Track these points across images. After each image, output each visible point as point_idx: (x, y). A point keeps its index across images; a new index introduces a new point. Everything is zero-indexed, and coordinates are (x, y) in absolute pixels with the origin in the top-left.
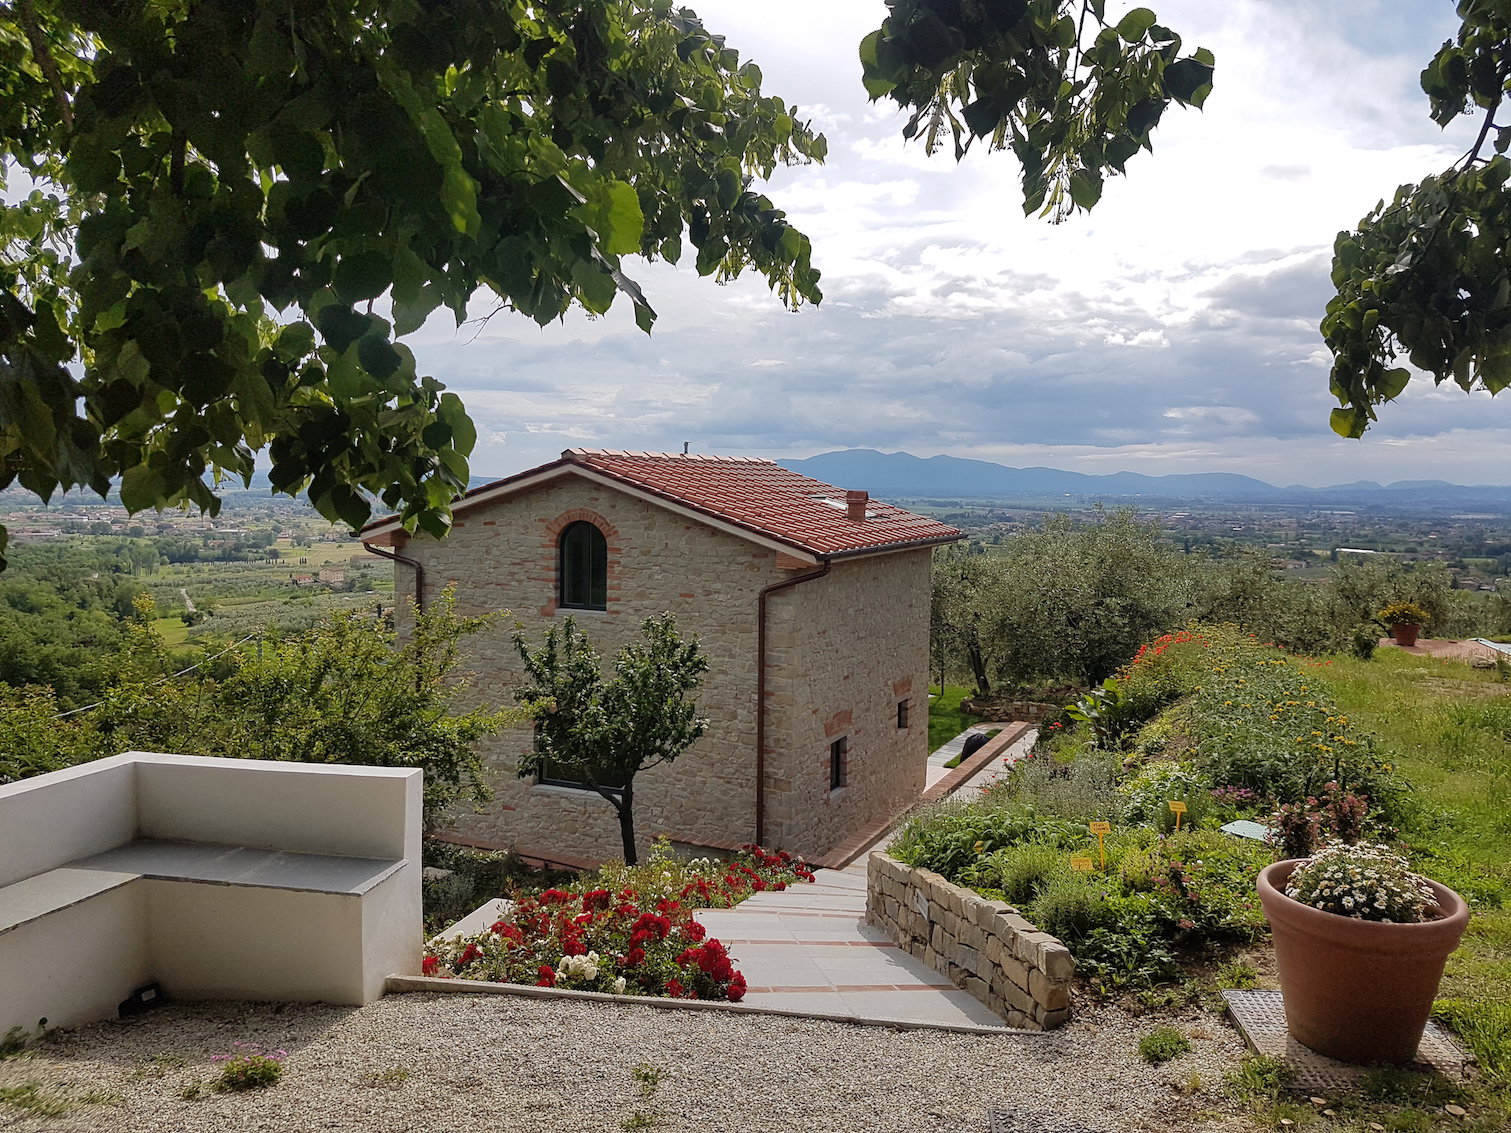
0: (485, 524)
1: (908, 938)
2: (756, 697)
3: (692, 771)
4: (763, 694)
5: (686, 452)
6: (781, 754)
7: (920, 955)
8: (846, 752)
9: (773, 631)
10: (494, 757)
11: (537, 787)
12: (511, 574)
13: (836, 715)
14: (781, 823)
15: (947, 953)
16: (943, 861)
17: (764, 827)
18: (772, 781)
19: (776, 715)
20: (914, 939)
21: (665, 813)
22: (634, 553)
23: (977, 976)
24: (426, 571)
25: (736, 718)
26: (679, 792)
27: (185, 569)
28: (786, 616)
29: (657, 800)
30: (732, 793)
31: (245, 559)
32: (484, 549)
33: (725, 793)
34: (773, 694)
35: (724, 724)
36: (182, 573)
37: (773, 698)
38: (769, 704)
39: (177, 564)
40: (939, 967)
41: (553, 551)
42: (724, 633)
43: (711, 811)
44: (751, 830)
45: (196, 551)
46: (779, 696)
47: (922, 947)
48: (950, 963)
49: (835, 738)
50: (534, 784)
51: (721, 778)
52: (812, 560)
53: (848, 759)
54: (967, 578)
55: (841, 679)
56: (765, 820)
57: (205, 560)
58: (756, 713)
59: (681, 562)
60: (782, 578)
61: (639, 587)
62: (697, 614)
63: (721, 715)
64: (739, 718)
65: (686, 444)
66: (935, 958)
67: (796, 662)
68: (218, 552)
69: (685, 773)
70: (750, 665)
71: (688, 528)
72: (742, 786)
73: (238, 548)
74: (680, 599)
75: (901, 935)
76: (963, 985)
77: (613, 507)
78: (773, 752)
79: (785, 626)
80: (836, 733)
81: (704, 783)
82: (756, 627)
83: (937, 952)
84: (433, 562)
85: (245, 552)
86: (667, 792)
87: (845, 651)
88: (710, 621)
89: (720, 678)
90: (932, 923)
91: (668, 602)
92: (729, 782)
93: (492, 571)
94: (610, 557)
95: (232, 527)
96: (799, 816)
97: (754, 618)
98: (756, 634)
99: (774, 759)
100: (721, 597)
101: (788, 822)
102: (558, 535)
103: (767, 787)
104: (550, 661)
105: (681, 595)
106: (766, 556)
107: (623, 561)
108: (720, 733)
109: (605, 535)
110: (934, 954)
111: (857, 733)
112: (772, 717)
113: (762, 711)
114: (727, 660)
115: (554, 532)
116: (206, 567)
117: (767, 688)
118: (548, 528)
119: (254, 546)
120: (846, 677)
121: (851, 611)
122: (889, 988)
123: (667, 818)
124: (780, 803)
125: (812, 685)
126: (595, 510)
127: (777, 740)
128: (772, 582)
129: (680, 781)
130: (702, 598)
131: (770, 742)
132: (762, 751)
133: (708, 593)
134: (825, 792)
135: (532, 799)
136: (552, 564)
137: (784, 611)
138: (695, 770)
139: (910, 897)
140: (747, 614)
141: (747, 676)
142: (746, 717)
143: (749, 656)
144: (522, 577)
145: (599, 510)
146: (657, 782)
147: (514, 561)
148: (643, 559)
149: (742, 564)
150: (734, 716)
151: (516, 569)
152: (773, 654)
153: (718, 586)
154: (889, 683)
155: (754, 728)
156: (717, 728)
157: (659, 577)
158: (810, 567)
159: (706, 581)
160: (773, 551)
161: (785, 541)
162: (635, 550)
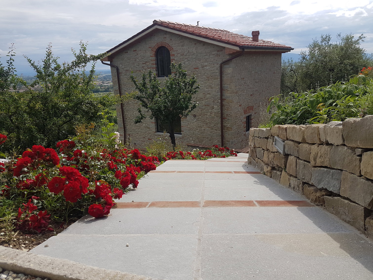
0: (134, 51)
1: (269, 168)
2: (220, 101)
3: (200, 126)
4: (222, 100)
5: (198, 25)
6: (229, 119)
7: (278, 178)
8: (251, 120)
9: (225, 78)
10: (144, 125)
11: (157, 133)
12: (143, 67)
13: (248, 107)
14: (229, 141)
15: (300, 176)
16: (294, 119)
17: (224, 142)
18: (226, 128)
19: (227, 106)
20: (273, 168)
21: (193, 139)
23: (339, 195)
24: (119, 69)
25: (214, 108)
26: (197, 133)
27: (97, 94)
28: (229, 72)
29: (191, 135)
30: (214, 132)
31: (110, 91)
32: (134, 60)
33: (211, 132)
34: (225, 100)
35: (210, 111)
36: (96, 95)
37: (225, 101)
38: (224, 103)
39: (95, 93)
40: (293, 186)
41: (154, 58)
42: (209, 80)
43: (207, 138)
44: (220, 143)
45: (99, 90)
46: (228, 100)
47: (279, 173)
48: (304, 183)
49: (248, 115)
50: (156, 132)
51: (210, 128)
52: (237, 49)
53: (252, 122)
54: (292, 70)
55: (250, 95)
56: (224, 140)
57: (101, 92)
58: (220, 106)
59: (194, 57)
60: (228, 57)
62: (200, 75)
63: (209, 108)
64: (215, 108)
65: (198, 22)
66: (289, 179)
67: (233, 88)
68: (104, 90)
69: (199, 127)
70: (218, 90)
71: (195, 44)
72: (216, 130)
73: (108, 88)
74: (194, 70)
75: (265, 167)
76: (320, 202)
77: (171, 40)
78: (226, 118)
79: (229, 75)
80: (248, 113)
81: (205, 130)
82: (219, 77)
83: (291, 175)
84: (121, 66)
85: (110, 90)
86: (194, 133)
87: (251, 86)
88: (204, 76)
89: (208, 95)
90: (287, 156)
91: (190, 71)
92: (212, 129)
93: (137, 66)
94: (171, 58)
95: (107, 84)
96: (235, 139)
97: (218, 74)
98: (219, 79)
99: (226, 121)
100: (207, 68)
101: (231, 140)
102: (155, 52)
103: (225, 130)
104: (144, 85)
105: (194, 69)
106: (222, 50)
107: (175, 59)
108: (209, 114)
109: (169, 50)
110: (288, 177)
111: (255, 113)
112: (225, 107)
113: (222, 106)
114: (210, 89)
115: (154, 51)
116: (101, 93)
117: (223, 98)
118: (152, 50)
119: (112, 88)
120: (251, 95)
121: (253, 72)
122: (249, 203)
123: (194, 141)
124: (229, 134)
125: (239, 96)
126: (166, 42)
127: (227, 115)
128: (224, 60)
129: (197, 129)
130: (201, 69)
131: (225, 115)
132: (222, 118)
133: (203, 67)
134: (244, 131)
135: (156, 136)
136: (154, 62)
137: (229, 70)
138: (202, 126)
139: (271, 144)
140: (216, 73)
141: (217, 94)
142: (217, 108)
143: (217, 87)
144: (147, 68)
145: (167, 41)
146: (190, 130)
147: (143, 62)
148: (181, 57)
149: (214, 55)
150: (213, 108)
151: (144, 65)
152: (225, 86)
153: (206, 64)
154: (267, 98)
155: (219, 111)
156: (208, 112)
157: (187, 63)
158: (238, 52)
159: (202, 62)
160: (224, 48)
161: (228, 43)
162: (179, 54)
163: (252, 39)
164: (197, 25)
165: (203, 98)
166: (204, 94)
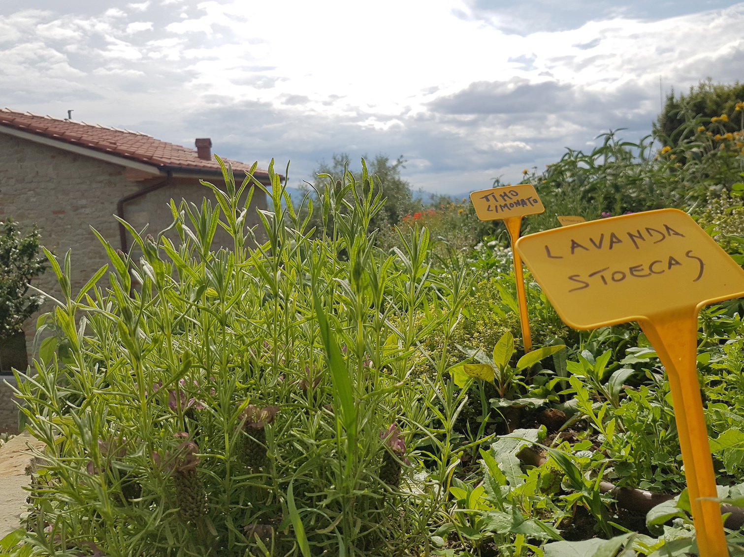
5: (70, 118)
22: (12, 181)
28: (140, 221)
52: (155, 171)
59: (51, 185)
60: (135, 189)
61: (19, 209)
62: (69, 227)
65: (69, 112)
71: (53, 157)
74: (53, 216)
82: (119, 232)
88: (80, 231)
91: (44, 219)
98: (118, 238)
100: (88, 211)
105: (55, 212)
106: (120, 173)
114: (98, 261)
128: (127, 194)
130: (72, 213)
133: (76, 209)
137: (140, 216)
140: (110, 222)
148: (19, 186)
149: (101, 182)
153: (83, 202)
157: (34, 200)
158: (155, 178)
159: (74, 199)
160: (124, 168)
161: (133, 158)
162: (14, 180)
163: (196, 155)
164: (67, 118)
165: (81, 281)
166: (84, 272)
